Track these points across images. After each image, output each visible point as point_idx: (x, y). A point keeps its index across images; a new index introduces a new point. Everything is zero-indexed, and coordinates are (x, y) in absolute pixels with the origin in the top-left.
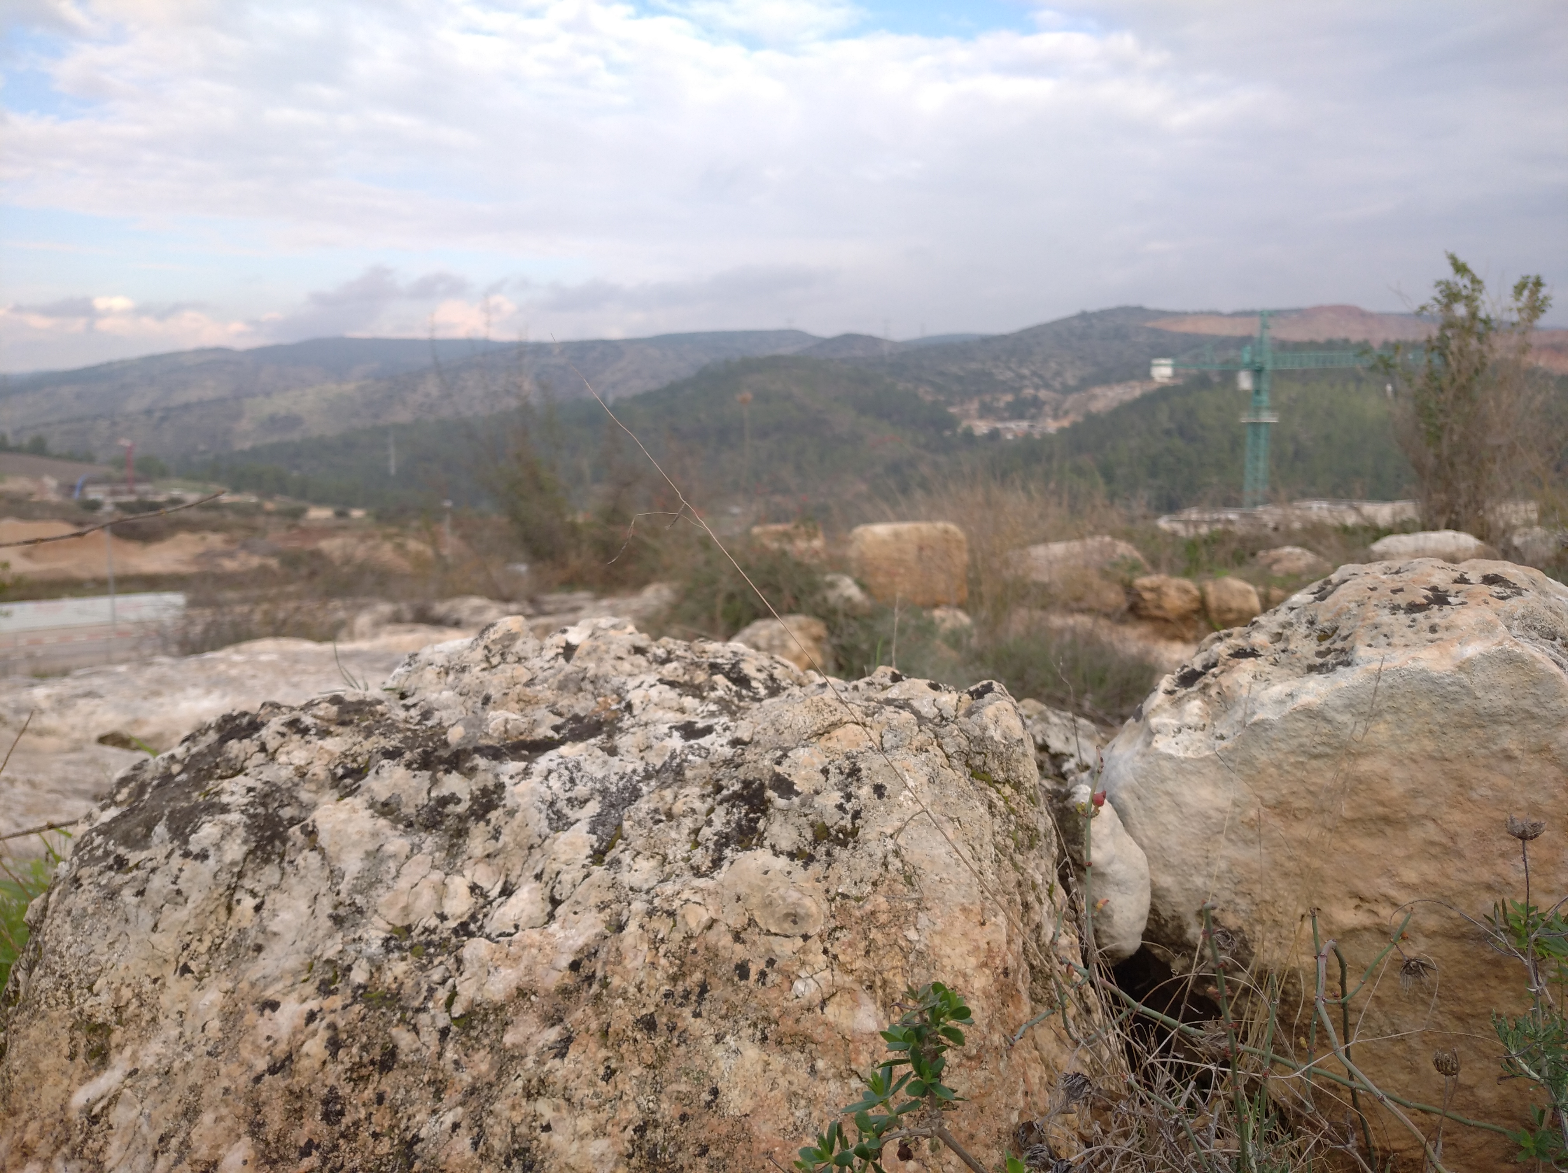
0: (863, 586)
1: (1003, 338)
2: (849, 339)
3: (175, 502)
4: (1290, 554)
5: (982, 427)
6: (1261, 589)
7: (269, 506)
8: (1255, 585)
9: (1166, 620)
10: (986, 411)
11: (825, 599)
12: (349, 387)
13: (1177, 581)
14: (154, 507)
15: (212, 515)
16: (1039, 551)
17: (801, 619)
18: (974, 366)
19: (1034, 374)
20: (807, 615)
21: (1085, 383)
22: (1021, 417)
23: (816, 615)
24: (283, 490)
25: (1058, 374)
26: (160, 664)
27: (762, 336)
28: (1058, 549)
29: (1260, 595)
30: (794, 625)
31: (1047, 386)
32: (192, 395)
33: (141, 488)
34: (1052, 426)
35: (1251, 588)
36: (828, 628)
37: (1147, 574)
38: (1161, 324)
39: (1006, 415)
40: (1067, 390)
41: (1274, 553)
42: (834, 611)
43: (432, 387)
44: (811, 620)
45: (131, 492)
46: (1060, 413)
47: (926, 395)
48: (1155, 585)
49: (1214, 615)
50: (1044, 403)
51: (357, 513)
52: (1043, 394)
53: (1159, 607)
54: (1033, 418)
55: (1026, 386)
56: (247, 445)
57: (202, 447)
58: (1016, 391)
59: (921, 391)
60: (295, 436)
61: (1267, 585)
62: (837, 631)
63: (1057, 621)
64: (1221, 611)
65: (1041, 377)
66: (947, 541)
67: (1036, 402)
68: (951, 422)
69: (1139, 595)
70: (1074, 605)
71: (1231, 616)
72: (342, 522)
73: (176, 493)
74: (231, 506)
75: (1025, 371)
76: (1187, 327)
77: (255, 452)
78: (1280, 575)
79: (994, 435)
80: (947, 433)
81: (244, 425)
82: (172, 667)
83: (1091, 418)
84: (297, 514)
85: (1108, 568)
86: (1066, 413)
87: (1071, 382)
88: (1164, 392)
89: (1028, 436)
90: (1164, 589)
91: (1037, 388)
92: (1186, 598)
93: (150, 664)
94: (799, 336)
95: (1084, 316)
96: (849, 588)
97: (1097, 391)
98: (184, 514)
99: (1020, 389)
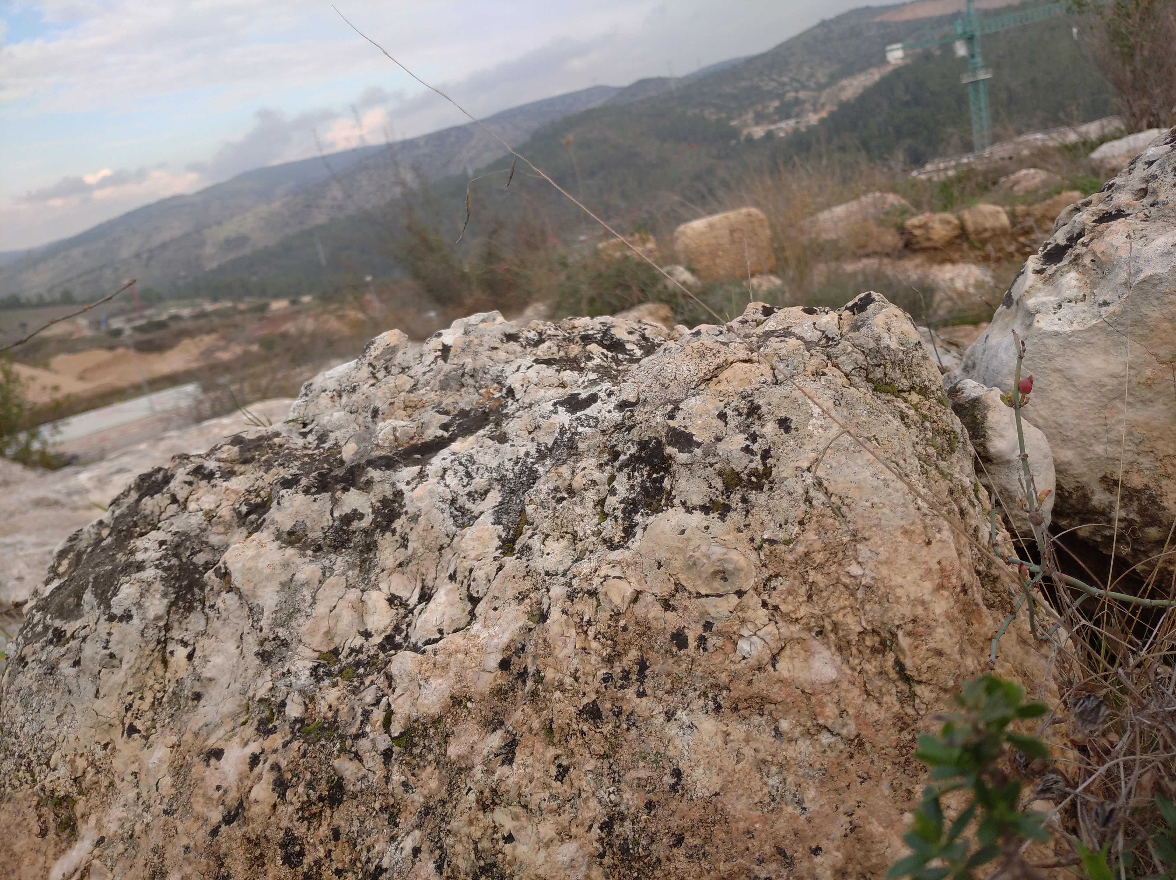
0: (693, 271)
1: (763, 56)
2: (643, 84)
3: (176, 318)
4: (1025, 175)
5: (759, 132)
6: (1008, 208)
7: (242, 306)
8: (1003, 206)
9: (935, 249)
10: (760, 118)
11: (665, 287)
12: (276, 205)
13: (938, 216)
14: (161, 325)
15: (202, 322)
16: (825, 215)
17: (650, 306)
18: (744, 84)
19: (793, 79)
20: (653, 302)
21: (834, 79)
22: (788, 117)
23: (661, 301)
24: (249, 293)
25: (811, 76)
26: (170, 437)
27: (574, 96)
28: (840, 210)
29: (1007, 213)
30: (645, 312)
31: (804, 87)
32: (165, 236)
33: (148, 312)
34: (813, 119)
35: (999, 209)
36: (672, 309)
37: (913, 215)
38: (886, 17)
39: (776, 117)
40: (821, 87)
41: (1012, 177)
42: (674, 295)
43: (336, 192)
44: (657, 305)
45: (142, 317)
46: (818, 107)
47: (711, 115)
48: (922, 223)
49: (973, 237)
50: (804, 102)
51: (306, 299)
52: (802, 95)
53: (929, 239)
54: (797, 116)
55: (788, 91)
56: (214, 265)
57: (183, 274)
58: (780, 96)
59: (706, 113)
60: (247, 251)
61: (1012, 204)
62: (680, 310)
63: (850, 267)
64: (978, 232)
65: (798, 81)
66: (752, 222)
67: (797, 102)
68: (734, 133)
69: (911, 233)
70: (862, 252)
71: (987, 235)
72: (296, 308)
73: (173, 311)
74: (216, 313)
75: (785, 79)
77: (221, 269)
78: (1021, 193)
79: (770, 135)
80: (733, 142)
81: (209, 250)
82: (179, 437)
83: (843, 106)
84: (263, 308)
85: (882, 217)
86: (823, 106)
87: (823, 80)
88: (898, 72)
89: (796, 131)
90: (930, 224)
91: (796, 91)
92: (949, 228)
93: (163, 439)
94: (604, 90)
95: (824, 24)
96: (683, 275)
97: (845, 82)
98: (182, 325)
99: (784, 94)
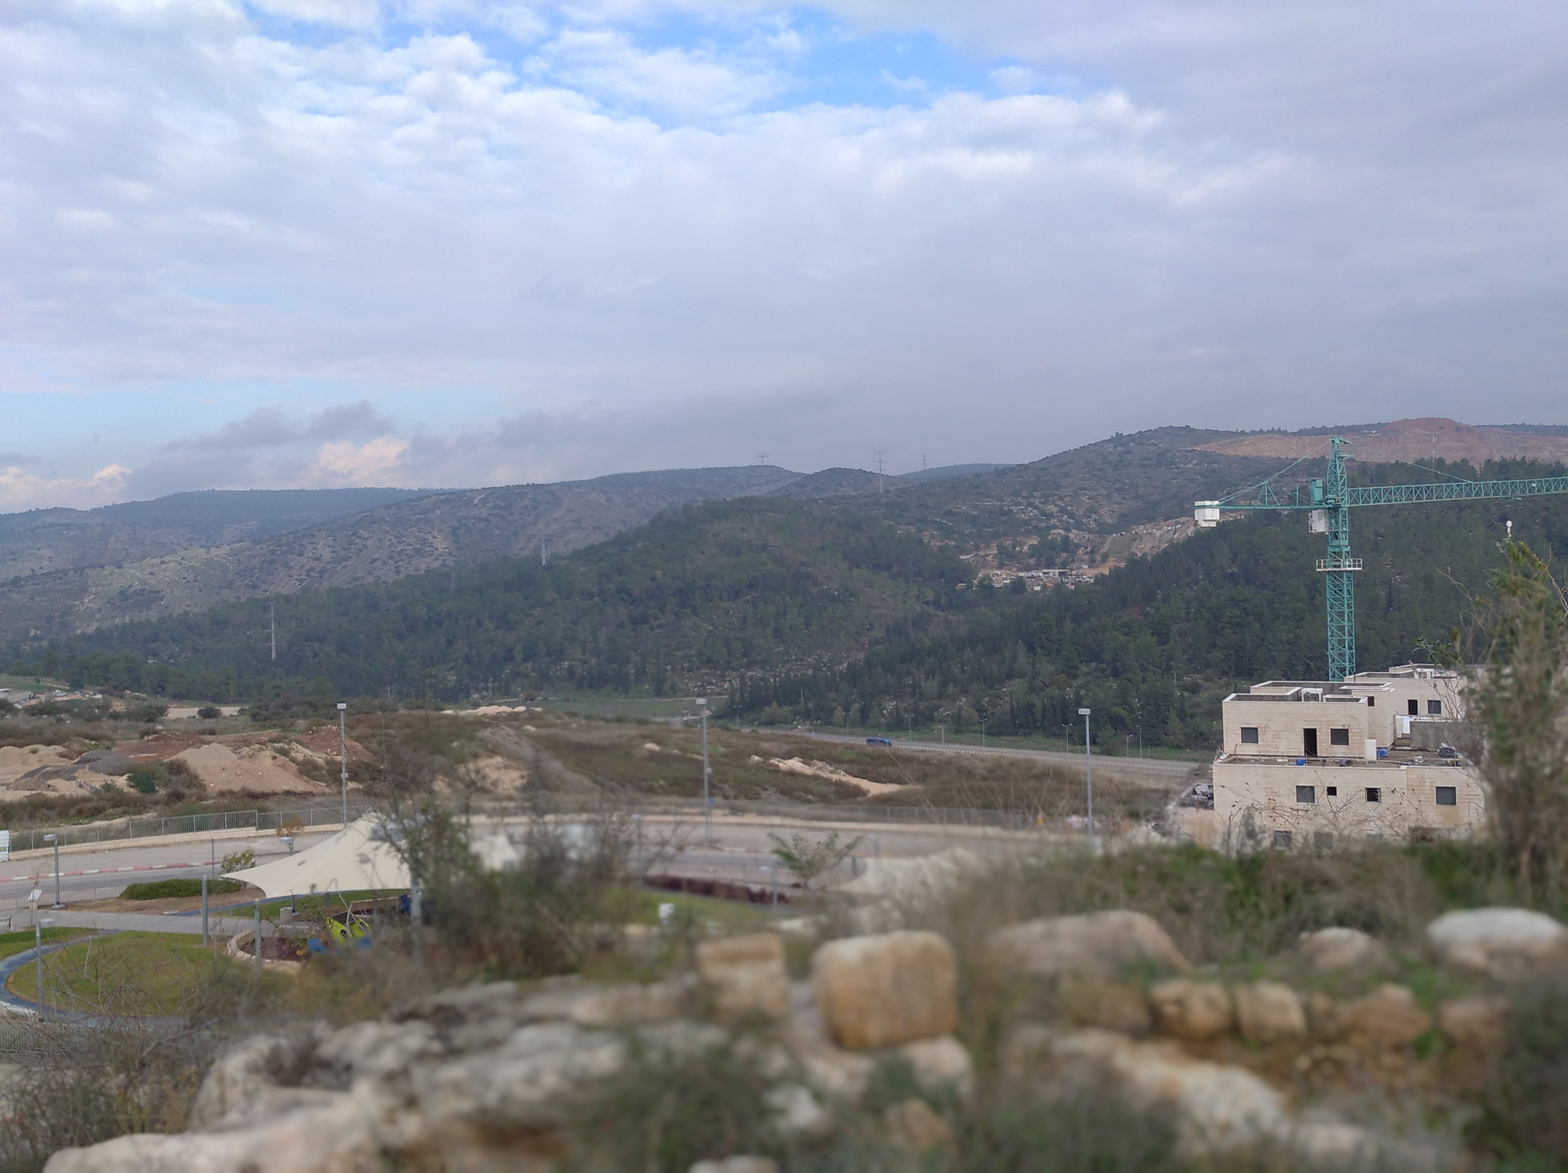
1: (1024, 468)
2: (833, 475)
5: (1002, 578)
7: (118, 706)
10: (1006, 558)
12: (220, 552)
18: (988, 503)
19: (1063, 511)
21: (1124, 522)
22: (1050, 565)
24: (137, 685)
25: (1092, 510)
27: (729, 474)
31: (1079, 526)
32: (23, 568)
34: (1088, 574)
38: (1212, 447)
39: (1032, 561)
40: (1104, 530)
43: (323, 549)
46: (1098, 558)
47: (933, 540)
50: (1078, 546)
51: (228, 711)
52: (1074, 535)
54: (1064, 565)
55: (1055, 527)
56: (91, 629)
57: (34, 632)
58: (1042, 532)
59: (926, 536)
60: (153, 615)
65: (1071, 515)
67: (1066, 545)
68: (964, 573)
72: (210, 723)
74: (68, 708)
75: (1053, 508)
76: (1246, 450)
77: (101, 637)
79: (1018, 586)
80: (961, 586)
81: (89, 602)
83: (1135, 563)
84: (153, 715)
86: (1105, 558)
87: (1109, 520)
89: (1059, 587)
91: (1067, 529)
94: (774, 472)
95: (1118, 439)
97: (1141, 529)
98: (9, 720)
99: (1048, 529)
